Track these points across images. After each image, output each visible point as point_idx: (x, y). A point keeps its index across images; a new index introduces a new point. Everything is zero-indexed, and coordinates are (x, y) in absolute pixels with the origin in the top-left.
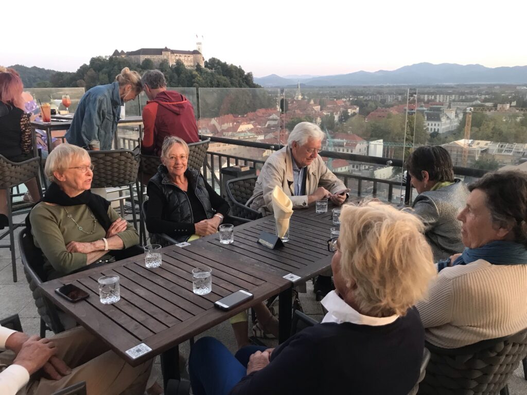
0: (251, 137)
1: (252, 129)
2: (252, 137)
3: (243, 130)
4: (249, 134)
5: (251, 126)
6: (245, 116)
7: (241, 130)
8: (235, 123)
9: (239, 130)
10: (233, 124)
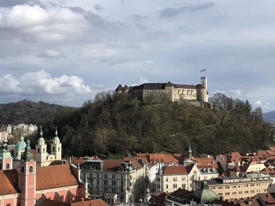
0: (265, 179)
1: (264, 170)
2: (267, 179)
3: (253, 170)
4: (263, 175)
5: (262, 167)
6: (254, 154)
7: (251, 171)
8: (244, 162)
9: (248, 170)
10: (241, 163)
